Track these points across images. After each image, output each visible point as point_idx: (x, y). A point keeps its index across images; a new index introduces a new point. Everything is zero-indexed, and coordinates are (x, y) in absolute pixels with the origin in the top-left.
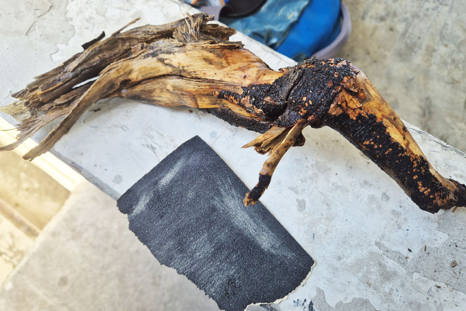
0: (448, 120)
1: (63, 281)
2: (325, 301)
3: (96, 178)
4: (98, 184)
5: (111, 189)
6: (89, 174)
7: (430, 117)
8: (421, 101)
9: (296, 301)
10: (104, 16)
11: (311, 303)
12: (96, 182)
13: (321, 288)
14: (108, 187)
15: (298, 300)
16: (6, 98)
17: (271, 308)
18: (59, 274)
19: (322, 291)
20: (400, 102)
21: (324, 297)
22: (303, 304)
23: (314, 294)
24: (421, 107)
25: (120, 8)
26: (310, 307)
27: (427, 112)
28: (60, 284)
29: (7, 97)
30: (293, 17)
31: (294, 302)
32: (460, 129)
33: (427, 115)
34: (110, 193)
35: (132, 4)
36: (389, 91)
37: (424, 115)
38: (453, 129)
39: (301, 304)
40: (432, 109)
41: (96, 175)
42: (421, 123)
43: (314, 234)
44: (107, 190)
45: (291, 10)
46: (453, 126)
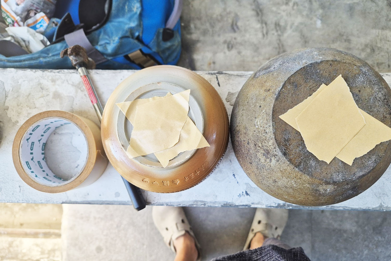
0: (274, 9)
1: (99, 249)
2: (252, 187)
3: (105, 201)
4: (109, 203)
5: (117, 202)
6: (100, 201)
7: (262, 14)
8: (251, 5)
9: (239, 195)
10: (35, 108)
11: (246, 192)
12: (107, 203)
13: (247, 182)
14: (115, 201)
15: (239, 194)
16: (20, 192)
17: (229, 205)
18: (93, 248)
19: (248, 183)
20: (239, 14)
21: (250, 186)
22: (243, 195)
23: (245, 187)
24: (253, 10)
25: (42, 97)
26: (246, 194)
27: (258, 10)
28: (98, 252)
29: (20, 190)
30: (137, 8)
31: (238, 196)
32: (284, 11)
33: (260, 13)
34: (118, 204)
35: (47, 89)
36: (228, 10)
37: (258, 14)
38: (279, 13)
39: (242, 195)
40: (261, 7)
41: (104, 200)
42: (259, 21)
43: (230, 160)
44: (115, 203)
45: (133, 4)
46: (279, 11)
